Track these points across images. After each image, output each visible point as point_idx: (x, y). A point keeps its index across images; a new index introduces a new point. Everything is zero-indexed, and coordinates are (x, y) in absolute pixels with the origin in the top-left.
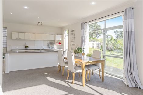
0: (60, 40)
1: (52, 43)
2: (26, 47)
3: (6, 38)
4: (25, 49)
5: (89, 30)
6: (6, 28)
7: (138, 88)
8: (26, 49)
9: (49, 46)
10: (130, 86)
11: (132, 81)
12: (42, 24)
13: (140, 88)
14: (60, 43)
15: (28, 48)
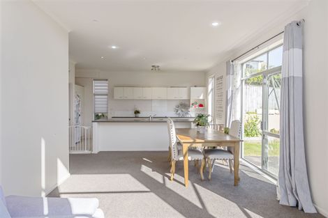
0: (201, 98)
1: (185, 105)
2: (137, 112)
3: (106, 97)
4: (134, 115)
5: (242, 77)
6: (107, 80)
7: (300, 208)
8: (136, 117)
9: (179, 112)
10: (284, 202)
11: (289, 192)
12: (159, 69)
13: (302, 210)
14: (201, 106)
15: (140, 115)
